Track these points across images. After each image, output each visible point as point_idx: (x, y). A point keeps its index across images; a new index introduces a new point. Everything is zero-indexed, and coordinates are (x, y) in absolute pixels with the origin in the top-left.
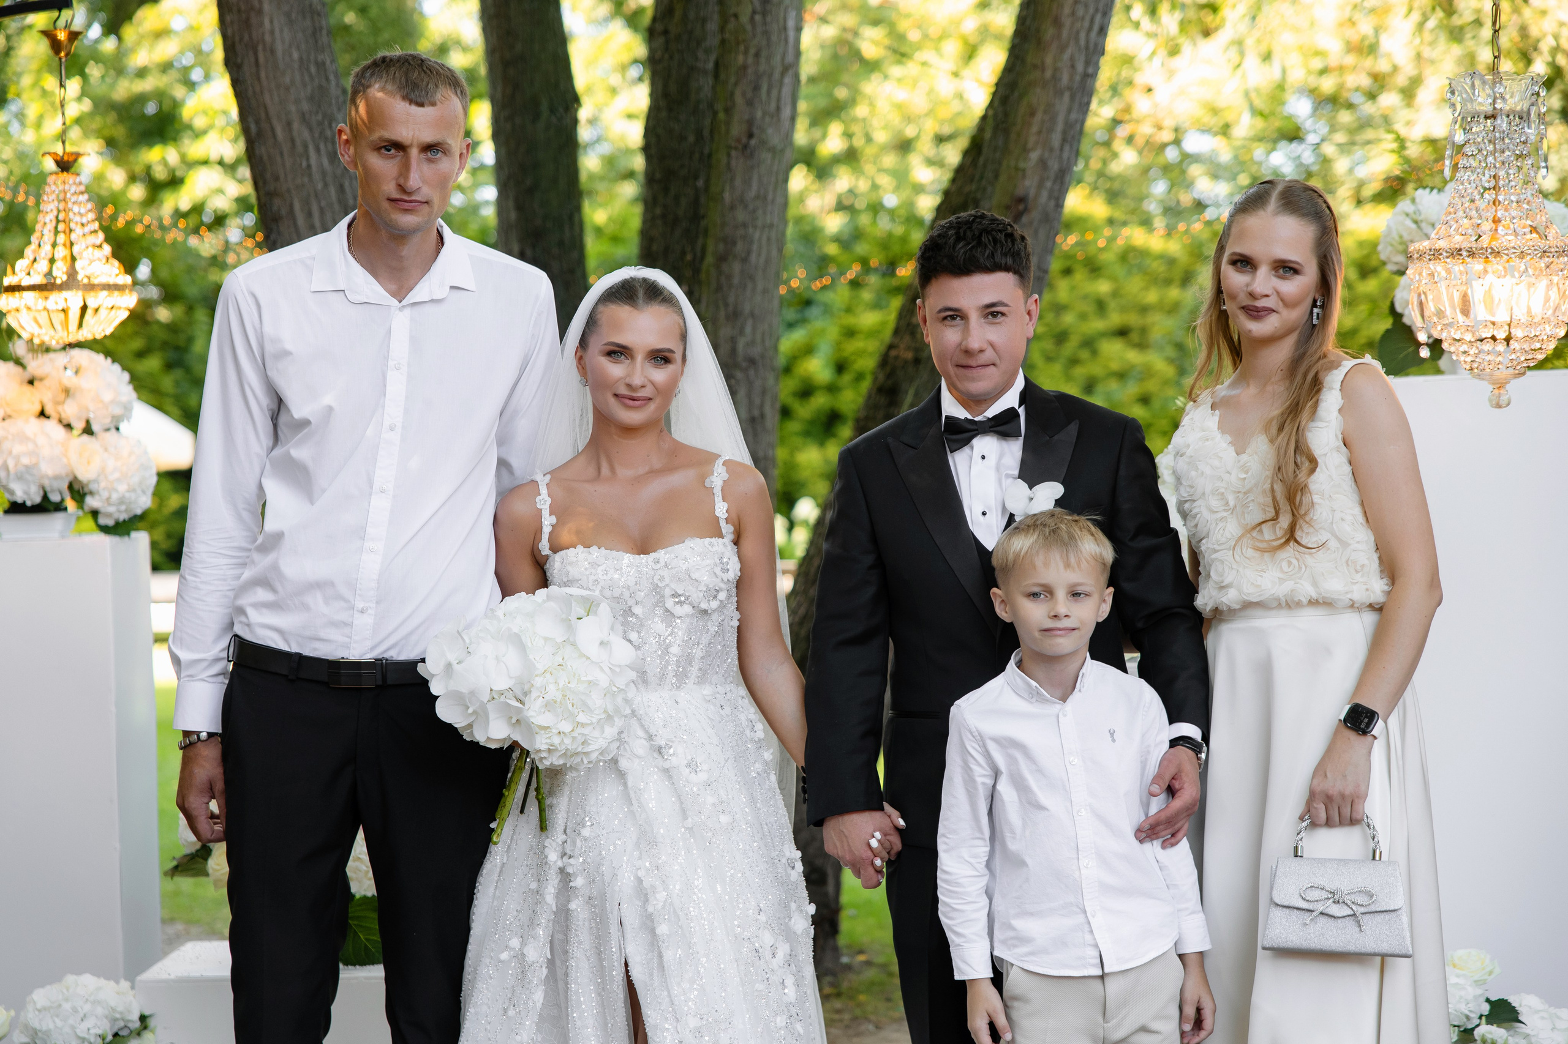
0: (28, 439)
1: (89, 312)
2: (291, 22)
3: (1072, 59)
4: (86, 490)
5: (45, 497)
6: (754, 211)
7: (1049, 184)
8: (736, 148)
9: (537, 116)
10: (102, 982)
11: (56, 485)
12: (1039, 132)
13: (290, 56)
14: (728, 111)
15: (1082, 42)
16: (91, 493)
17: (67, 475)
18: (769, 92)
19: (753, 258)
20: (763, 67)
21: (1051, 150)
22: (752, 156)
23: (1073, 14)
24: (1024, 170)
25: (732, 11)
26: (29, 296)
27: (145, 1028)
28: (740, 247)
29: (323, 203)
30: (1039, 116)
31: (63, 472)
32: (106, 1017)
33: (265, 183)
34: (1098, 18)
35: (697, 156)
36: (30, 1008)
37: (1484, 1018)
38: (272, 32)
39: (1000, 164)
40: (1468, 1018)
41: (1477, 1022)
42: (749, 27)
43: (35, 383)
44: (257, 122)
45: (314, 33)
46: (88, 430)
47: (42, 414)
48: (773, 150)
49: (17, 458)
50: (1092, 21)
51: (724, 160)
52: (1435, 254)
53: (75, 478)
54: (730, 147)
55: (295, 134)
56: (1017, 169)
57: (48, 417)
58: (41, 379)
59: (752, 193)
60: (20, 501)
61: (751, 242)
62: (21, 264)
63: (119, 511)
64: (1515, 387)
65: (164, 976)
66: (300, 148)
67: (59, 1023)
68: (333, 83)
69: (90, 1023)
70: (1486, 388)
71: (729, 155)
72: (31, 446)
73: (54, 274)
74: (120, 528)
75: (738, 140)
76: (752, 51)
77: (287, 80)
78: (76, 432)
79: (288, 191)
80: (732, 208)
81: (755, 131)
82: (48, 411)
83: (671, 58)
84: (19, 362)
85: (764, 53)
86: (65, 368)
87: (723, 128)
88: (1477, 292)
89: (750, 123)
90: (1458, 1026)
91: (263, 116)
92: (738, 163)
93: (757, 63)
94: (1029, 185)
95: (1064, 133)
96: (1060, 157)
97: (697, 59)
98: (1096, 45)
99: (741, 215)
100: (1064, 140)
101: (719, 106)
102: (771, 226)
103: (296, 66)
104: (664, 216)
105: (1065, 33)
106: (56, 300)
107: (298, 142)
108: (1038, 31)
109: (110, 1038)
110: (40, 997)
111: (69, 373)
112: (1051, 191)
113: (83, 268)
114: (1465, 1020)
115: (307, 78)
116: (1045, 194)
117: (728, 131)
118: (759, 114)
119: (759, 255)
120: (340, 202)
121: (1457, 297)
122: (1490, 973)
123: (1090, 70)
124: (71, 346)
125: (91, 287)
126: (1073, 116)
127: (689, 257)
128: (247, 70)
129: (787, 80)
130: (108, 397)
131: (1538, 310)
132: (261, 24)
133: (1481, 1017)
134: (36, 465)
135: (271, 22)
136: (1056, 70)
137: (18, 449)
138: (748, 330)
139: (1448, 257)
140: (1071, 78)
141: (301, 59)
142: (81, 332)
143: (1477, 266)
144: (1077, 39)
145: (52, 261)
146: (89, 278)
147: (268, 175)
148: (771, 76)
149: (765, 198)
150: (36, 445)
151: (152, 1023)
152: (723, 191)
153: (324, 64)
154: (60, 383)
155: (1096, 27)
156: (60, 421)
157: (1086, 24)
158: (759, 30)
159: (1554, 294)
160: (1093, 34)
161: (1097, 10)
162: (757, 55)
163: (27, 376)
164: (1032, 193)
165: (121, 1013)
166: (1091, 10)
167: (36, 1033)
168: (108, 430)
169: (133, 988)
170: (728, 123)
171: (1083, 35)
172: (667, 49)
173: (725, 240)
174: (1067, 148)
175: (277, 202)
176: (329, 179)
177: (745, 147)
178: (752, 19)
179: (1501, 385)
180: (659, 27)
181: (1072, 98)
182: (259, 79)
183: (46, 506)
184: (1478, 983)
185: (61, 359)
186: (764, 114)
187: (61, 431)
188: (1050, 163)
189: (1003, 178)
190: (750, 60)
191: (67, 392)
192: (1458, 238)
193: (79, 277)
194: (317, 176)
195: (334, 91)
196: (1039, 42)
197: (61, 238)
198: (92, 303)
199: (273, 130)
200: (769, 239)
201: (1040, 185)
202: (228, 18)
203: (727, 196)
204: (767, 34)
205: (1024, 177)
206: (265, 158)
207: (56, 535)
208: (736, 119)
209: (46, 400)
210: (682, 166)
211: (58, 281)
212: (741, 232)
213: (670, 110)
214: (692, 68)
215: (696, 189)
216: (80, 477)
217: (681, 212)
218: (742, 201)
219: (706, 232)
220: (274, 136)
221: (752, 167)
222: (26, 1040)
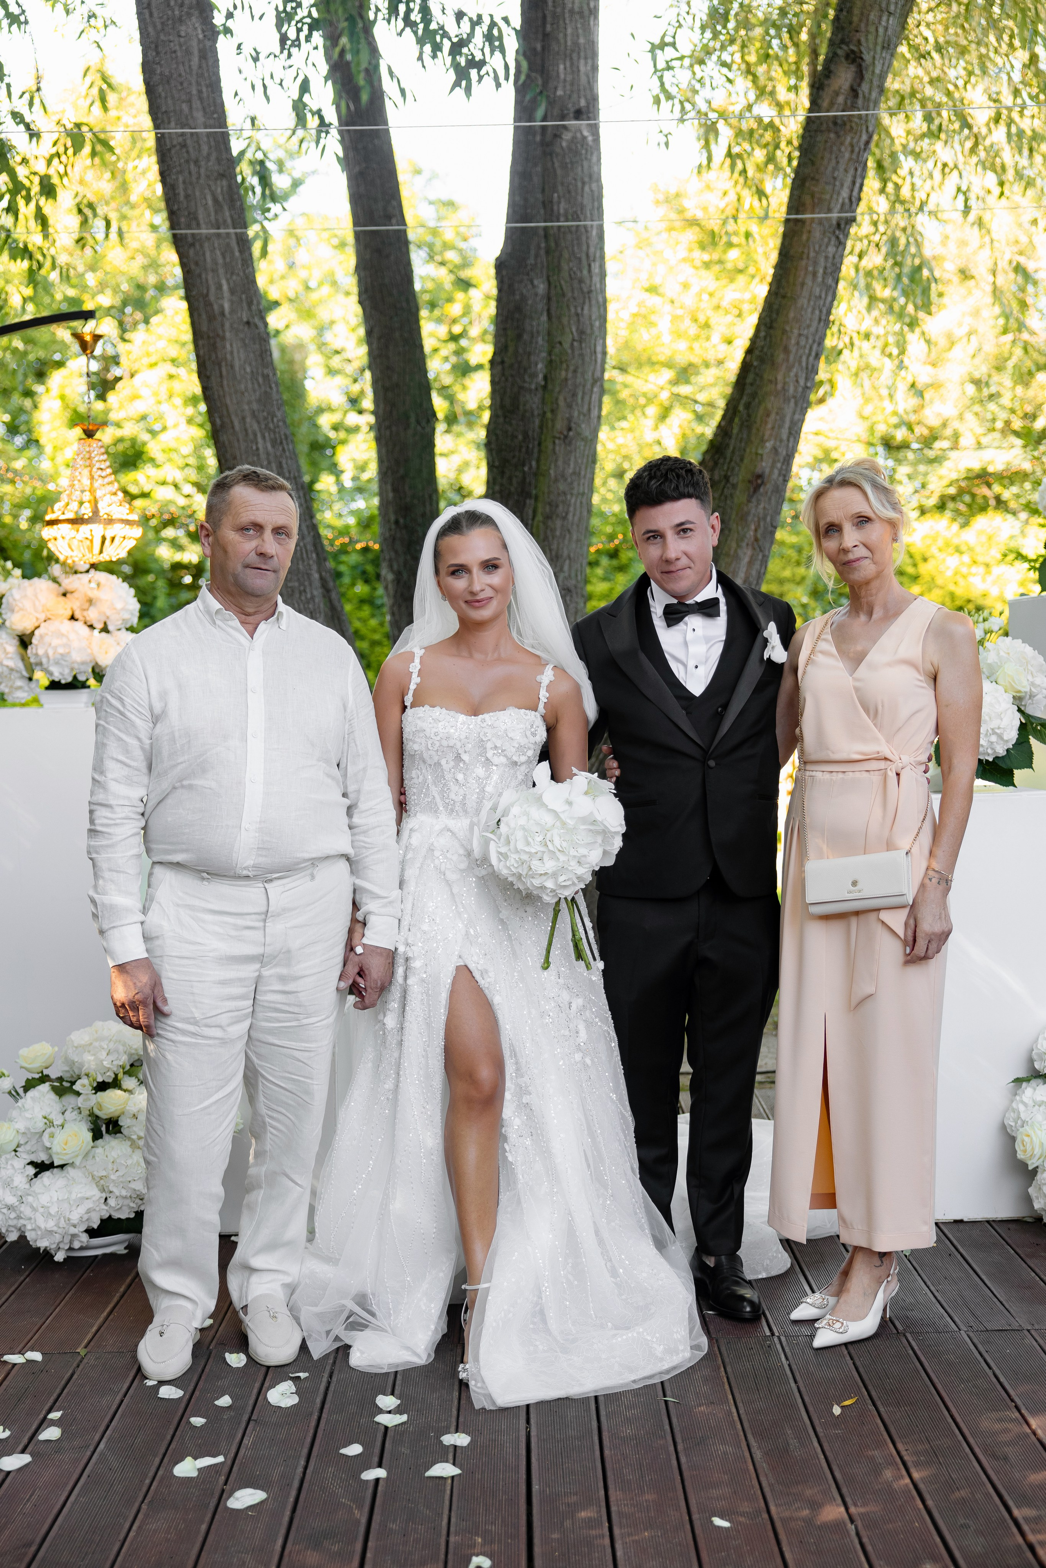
0: (63, 635)
1: (108, 542)
2: (245, 345)
3: (796, 376)
5: (75, 677)
6: (572, 483)
7: (779, 465)
8: (559, 438)
9: (407, 426)
11: (83, 668)
12: (773, 428)
13: (245, 370)
14: (553, 411)
15: (804, 364)
17: (91, 662)
18: (583, 398)
19: (570, 517)
20: (579, 380)
21: (781, 441)
22: (570, 444)
23: (798, 343)
24: (762, 455)
25: (558, 339)
26: (65, 528)
28: (561, 510)
31: (88, 659)
32: (125, 1052)
33: (226, 461)
34: (815, 347)
35: (524, 450)
36: (69, 1045)
38: (232, 353)
39: (745, 450)
42: (569, 351)
43: (68, 596)
44: (221, 417)
45: (261, 355)
47: (73, 618)
48: (585, 439)
49: (55, 648)
50: (811, 348)
51: (551, 447)
53: (97, 663)
54: (554, 437)
55: (248, 425)
56: (757, 454)
57: (77, 620)
58: (72, 593)
59: (571, 471)
60: (57, 680)
61: (569, 505)
62: (57, 506)
66: (251, 436)
67: (90, 1057)
68: (275, 389)
69: (113, 1056)
71: (554, 443)
72: (65, 640)
73: (83, 511)
75: (561, 433)
76: (572, 368)
77: (243, 386)
78: (97, 631)
80: (556, 480)
81: (573, 425)
82: (77, 615)
83: (507, 380)
84: (55, 580)
85: (580, 370)
86: (90, 584)
87: (550, 424)
89: (569, 420)
91: (225, 413)
92: (560, 448)
93: (575, 377)
94: (765, 465)
95: (790, 428)
96: (787, 444)
97: (524, 381)
98: (813, 366)
99: (562, 486)
100: (790, 433)
101: (547, 409)
102: (583, 494)
103: (249, 377)
105: (791, 358)
106: (84, 530)
107: (250, 431)
108: (772, 356)
109: (128, 1067)
110: (77, 1037)
111: (92, 587)
112: (780, 470)
113: (103, 508)
115: (256, 386)
116: (776, 472)
117: (553, 426)
118: (576, 414)
119: (574, 515)
123: (809, 385)
124: (94, 566)
125: (110, 521)
126: (797, 417)
128: (214, 381)
129: (595, 389)
130: (119, 606)
132: (224, 347)
134: (69, 653)
135: (231, 345)
136: (785, 383)
137: (55, 642)
138: (566, 568)
140: (796, 390)
141: (252, 372)
142: (101, 557)
144: (800, 362)
145: (81, 503)
146: (108, 515)
147: (228, 456)
148: (584, 386)
150: (69, 639)
152: (549, 470)
153: (268, 376)
154: (86, 595)
155: (813, 354)
156: (85, 623)
157: (807, 351)
158: (577, 352)
160: (811, 359)
161: (814, 341)
162: (575, 371)
163: (62, 590)
164: (767, 471)
165: (136, 1049)
166: (810, 341)
167: (75, 1064)
168: (119, 629)
170: (553, 420)
171: (804, 359)
172: (503, 375)
174: (792, 439)
176: (272, 458)
177: (566, 437)
178: (572, 345)
180: (499, 359)
181: (796, 404)
182: (222, 386)
183: (75, 684)
185: (85, 578)
186: (580, 413)
187: (87, 629)
188: (780, 450)
189: (746, 461)
190: (570, 375)
191: (90, 601)
193: (101, 515)
195: (275, 396)
196: (773, 364)
198: (109, 534)
199: (232, 422)
201: (773, 467)
202: (201, 343)
203: (552, 472)
204: (582, 355)
205: (762, 460)
206: (227, 443)
207: (82, 705)
208: (559, 417)
209: (75, 608)
210: (514, 457)
211: (86, 517)
212: (560, 498)
213: (505, 417)
214: (521, 388)
215: (524, 472)
216: (100, 663)
217: (513, 489)
218: (563, 476)
219: (536, 498)
220: (233, 427)
221: (571, 452)
222: (67, 1068)
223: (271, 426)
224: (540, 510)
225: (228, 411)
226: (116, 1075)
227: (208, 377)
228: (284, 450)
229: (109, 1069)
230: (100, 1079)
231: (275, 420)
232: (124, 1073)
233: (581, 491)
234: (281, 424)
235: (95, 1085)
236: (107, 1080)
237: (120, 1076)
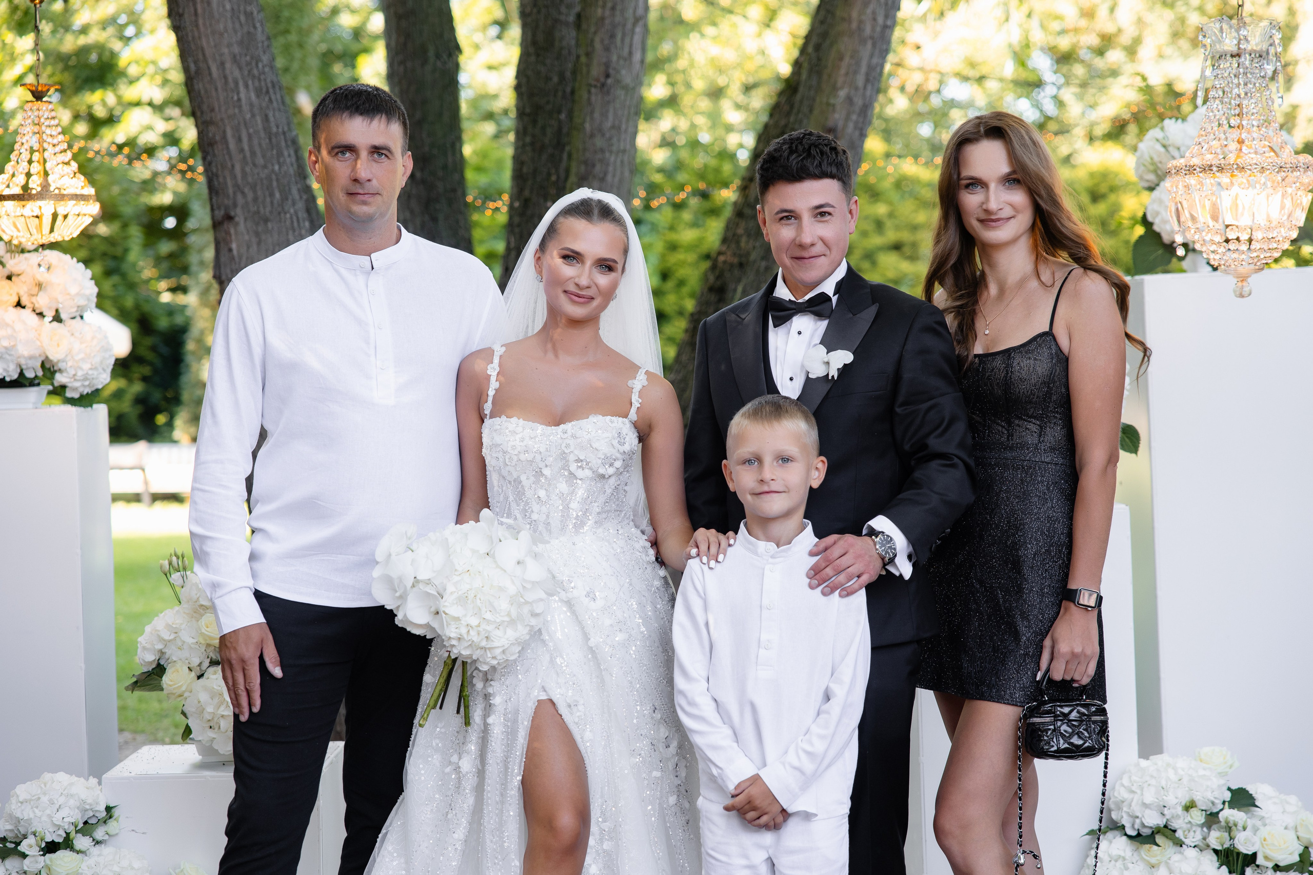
0: (7, 325)
1: (59, 218)
3: (874, 13)
4: (55, 368)
5: (21, 374)
6: (610, 139)
7: (854, 117)
8: (595, 86)
9: (425, 62)
10: (74, 779)
11: (31, 363)
12: (847, 74)
13: (224, 6)
14: (588, 55)
16: (60, 371)
17: (40, 355)
18: (623, 40)
20: (618, 19)
21: (857, 89)
22: (608, 93)
24: (834, 105)
26: (8, 204)
27: (110, 817)
28: (598, 168)
29: (251, 131)
30: (847, 60)
31: (37, 353)
32: (78, 808)
33: (202, 113)
35: (560, 94)
36: (13, 800)
37: (1227, 804)
39: (814, 100)
40: (1213, 803)
41: (1221, 807)
43: (13, 278)
44: (195, 62)
46: (57, 318)
47: (19, 304)
48: (626, 88)
51: (585, 96)
52: (1191, 170)
53: (47, 357)
54: (590, 85)
55: (228, 72)
56: (828, 104)
57: (24, 307)
58: (19, 275)
59: (609, 124)
60: (1, 377)
61: (608, 165)
63: (84, 386)
64: (1254, 279)
65: (126, 774)
66: (231, 84)
67: (38, 813)
68: (260, 29)
69: (64, 812)
70: (1230, 282)
71: (589, 92)
72: (9, 331)
73: (30, 186)
74: (85, 400)
75: (597, 80)
77: (221, 26)
78: (48, 318)
79: (222, 120)
80: (592, 136)
81: (611, 71)
82: (24, 301)
83: (539, 12)
85: (619, 7)
86: (39, 265)
87: (584, 70)
88: (1226, 200)
89: (607, 65)
90: (1205, 811)
91: (201, 57)
92: (596, 98)
93: (613, 15)
94: (837, 117)
95: (868, 74)
96: (864, 95)
97: (560, 13)
99: (599, 142)
100: (867, 80)
101: (581, 52)
102: (624, 151)
103: (229, 15)
104: (532, 144)
106: (32, 207)
107: (230, 80)
109: (81, 825)
110: (22, 791)
111: (42, 269)
112: (856, 123)
113: (54, 182)
114: (1211, 805)
115: (237, 26)
116: (851, 125)
117: (588, 72)
118: (614, 58)
119: (614, 176)
120: (265, 129)
121: (1208, 204)
122: (1231, 767)
123: (889, 23)
124: (43, 246)
125: (61, 197)
126: (875, 61)
127: (554, 178)
128: (188, 18)
129: (638, 30)
130: (73, 290)
131: (1275, 215)
133: (1224, 803)
134: (15, 346)
136: (860, 22)
139: (1200, 172)
140: (873, 30)
141: (233, 9)
142: (52, 235)
143: (1225, 179)
145: (29, 175)
146: (59, 189)
147: (205, 107)
148: (624, 25)
149: (619, 128)
150: (14, 330)
151: (116, 813)
152: (584, 122)
153: (252, 13)
154: (34, 279)
156: (34, 311)
159: (1288, 203)
162: (613, 8)
163: (6, 272)
164: (840, 124)
165: (91, 805)
167: (19, 822)
168: (74, 318)
169: (100, 783)
170: (588, 65)
173: (585, 162)
174: (869, 87)
175: (212, 129)
176: (256, 111)
177: (603, 85)
179: (1243, 278)
181: (874, 45)
182: (197, 26)
183: (21, 382)
184: (1222, 775)
185: (34, 258)
186: (619, 57)
187: (35, 318)
188: (856, 100)
189: (816, 112)
190: (607, 13)
191: (40, 286)
192: (1209, 157)
193: (52, 189)
194: (246, 108)
195: (260, 37)
197: (36, 157)
198: (61, 211)
199: (209, 68)
200: (622, 162)
201: (847, 118)
203: (588, 126)
205: (834, 111)
206: (202, 92)
207: (31, 406)
208: (595, 62)
209: (22, 293)
210: (548, 102)
211: (34, 192)
212: (599, 156)
213: (538, 55)
214: (556, 21)
215: (560, 121)
216: (51, 357)
217: (547, 141)
218: (600, 130)
219: (570, 156)
220: (210, 74)
221: (609, 102)
222: (9, 827)
223: (255, 72)
224: (574, 170)
225: (204, 55)
226: (68, 834)
227: (181, 16)
228: (270, 100)
229: (59, 827)
230: (49, 839)
231: (260, 65)
232: (77, 832)
233: (622, 148)
234: (267, 69)
235: (43, 845)
236: (56, 840)
237: (73, 835)
